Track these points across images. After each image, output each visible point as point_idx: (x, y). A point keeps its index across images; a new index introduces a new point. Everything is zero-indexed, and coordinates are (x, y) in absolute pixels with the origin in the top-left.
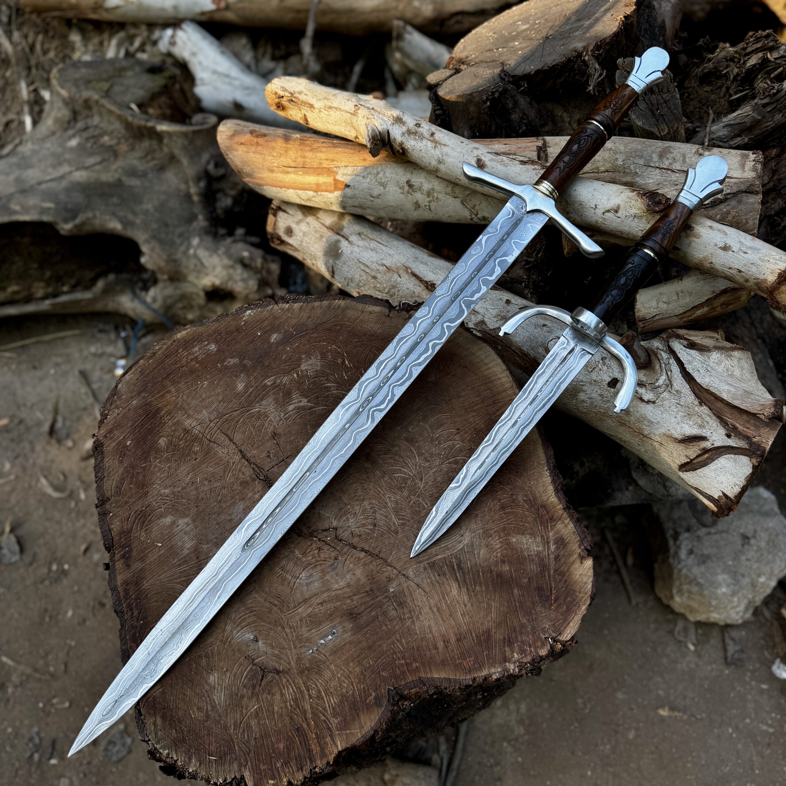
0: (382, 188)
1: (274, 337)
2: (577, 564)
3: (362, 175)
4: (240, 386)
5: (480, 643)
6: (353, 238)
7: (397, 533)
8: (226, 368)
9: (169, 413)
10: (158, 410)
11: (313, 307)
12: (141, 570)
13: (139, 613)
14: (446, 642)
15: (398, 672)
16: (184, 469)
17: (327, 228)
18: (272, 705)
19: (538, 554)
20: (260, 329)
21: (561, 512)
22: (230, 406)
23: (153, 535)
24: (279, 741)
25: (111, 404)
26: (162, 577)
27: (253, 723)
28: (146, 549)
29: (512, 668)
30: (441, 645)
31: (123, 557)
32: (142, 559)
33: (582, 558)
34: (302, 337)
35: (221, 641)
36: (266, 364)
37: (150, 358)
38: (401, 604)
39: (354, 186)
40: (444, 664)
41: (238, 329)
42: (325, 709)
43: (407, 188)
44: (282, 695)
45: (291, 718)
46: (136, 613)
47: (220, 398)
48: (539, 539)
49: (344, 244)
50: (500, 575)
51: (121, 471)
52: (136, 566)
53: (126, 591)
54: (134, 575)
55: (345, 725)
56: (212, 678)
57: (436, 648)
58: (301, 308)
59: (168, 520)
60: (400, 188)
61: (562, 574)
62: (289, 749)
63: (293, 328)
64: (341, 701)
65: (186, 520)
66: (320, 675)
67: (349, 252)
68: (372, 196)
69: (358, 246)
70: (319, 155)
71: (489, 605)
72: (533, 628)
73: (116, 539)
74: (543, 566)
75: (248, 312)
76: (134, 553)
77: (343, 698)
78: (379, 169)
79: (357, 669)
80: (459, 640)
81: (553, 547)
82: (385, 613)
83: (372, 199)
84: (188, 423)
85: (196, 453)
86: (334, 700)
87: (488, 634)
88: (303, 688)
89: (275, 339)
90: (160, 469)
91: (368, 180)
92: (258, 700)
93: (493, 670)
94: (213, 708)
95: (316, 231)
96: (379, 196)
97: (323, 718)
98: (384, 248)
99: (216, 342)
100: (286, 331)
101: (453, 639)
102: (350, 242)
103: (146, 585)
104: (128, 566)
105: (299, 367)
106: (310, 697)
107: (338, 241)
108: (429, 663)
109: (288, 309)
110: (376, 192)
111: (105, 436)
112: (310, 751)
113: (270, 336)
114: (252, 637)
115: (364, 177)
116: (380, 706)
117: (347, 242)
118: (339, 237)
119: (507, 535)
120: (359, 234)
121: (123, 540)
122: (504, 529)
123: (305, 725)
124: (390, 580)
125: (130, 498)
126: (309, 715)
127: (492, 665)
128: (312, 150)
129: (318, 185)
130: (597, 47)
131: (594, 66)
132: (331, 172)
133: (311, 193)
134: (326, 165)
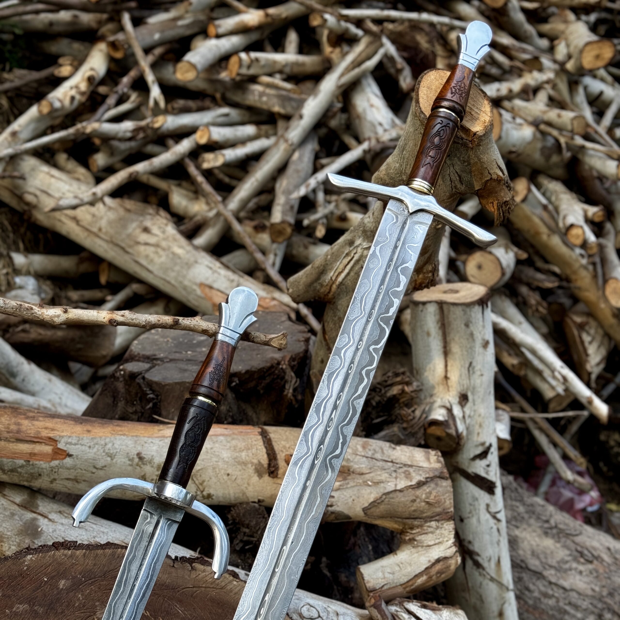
0: (109, 459)
1: (62, 584)
3: (88, 445)
6: (53, 516)
8: (16, 614)
11: (97, 555)
17: (18, 505)
20: (46, 575)
34: (92, 584)
36: (59, 611)
39: (77, 456)
41: (22, 575)
43: (136, 460)
49: (43, 523)
58: (84, 554)
60: (130, 460)
63: (80, 574)
67: (51, 530)
68: (95, 467)
69: (62, 524)
70: (36, 423)
75: (29, 557)
78: (107, 440)
83: (94, 470)
89: (64, 585)
91: (95, 450)
95: (5, 509)
96: (102, 468)
98: (94, 526)
100: (73, 578)
102: (50, 520)
105: (95, 614)
107: (35, 519)
109: (71, 556)
110: (100, 464)
113: (57, 582)
115: (90, 447)
117: (46, 520)
118: (35, 515)
120: (60, 512)
128: (27, 418)
129: (32, 455)
130: (292, 359)
131: (290, 375)
132: (52, 441)
133: (21, 462)
134: (45, 433)
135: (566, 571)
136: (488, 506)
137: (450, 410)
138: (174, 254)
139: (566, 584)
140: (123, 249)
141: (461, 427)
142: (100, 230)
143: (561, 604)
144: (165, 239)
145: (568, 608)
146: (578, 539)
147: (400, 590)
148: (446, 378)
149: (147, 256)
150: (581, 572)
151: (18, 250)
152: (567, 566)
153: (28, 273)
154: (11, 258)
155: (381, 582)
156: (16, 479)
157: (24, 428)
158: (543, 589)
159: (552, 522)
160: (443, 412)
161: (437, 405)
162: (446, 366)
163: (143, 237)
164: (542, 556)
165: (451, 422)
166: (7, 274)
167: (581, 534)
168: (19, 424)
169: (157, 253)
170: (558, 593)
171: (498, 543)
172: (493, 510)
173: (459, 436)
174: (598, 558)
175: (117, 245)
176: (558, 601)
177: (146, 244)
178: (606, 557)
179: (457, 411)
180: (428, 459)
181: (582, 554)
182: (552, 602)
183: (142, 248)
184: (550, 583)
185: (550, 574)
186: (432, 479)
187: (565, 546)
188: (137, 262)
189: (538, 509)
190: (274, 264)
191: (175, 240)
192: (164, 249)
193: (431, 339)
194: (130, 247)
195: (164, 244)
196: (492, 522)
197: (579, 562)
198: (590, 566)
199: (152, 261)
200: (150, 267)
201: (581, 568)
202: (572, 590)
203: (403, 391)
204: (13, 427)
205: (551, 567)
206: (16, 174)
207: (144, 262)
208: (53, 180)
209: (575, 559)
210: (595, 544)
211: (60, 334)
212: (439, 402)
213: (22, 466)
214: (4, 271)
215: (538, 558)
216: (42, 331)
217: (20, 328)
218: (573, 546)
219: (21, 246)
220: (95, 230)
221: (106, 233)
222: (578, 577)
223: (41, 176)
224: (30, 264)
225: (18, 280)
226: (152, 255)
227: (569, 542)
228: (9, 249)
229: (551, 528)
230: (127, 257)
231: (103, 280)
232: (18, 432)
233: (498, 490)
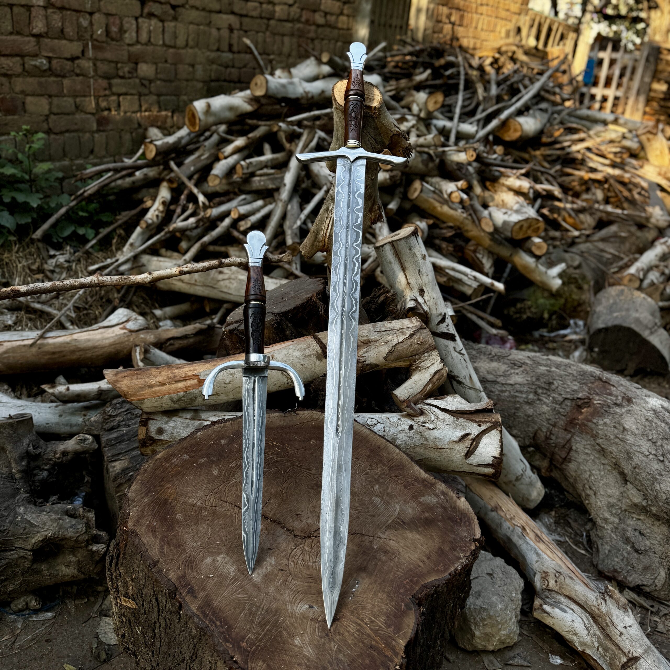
0: (231, 377)
1: (223, 442)
2: (458, 502)
4: (216, 472)
5: (439, 556)
7: (358, 518)
8: (201, 465)
9: (175, 499)
10: (166, 501)
12: (207, 595)
13: (221, 622)
14: (423, 561)
15: (408, 587)
16: (202, 528)
17: (189, 419)
18: (346, 641)
19: (437, 502)
20: (212, 440)
21: (434, 480)
22: (215, 484)
23: (203, 572)
24: (364, 659)
25: (129, 506)
26: (225, 594)
27: (341, 656)
28: (203, 582)
29: (464, 561)
30: (421, 564)
31: (188, 592)
32: (204, 589)
33: (459, 498)
35: (289, 617)
37: (144, 473)
38: (386, 552)
40: (429, 573)
41: (197, 443)
42: (380, 626)
44: (348, 632)
45: (363, 643)
46: (218, 623)
47: (206, 481)
48: (433, 496)
50: (426, 519)
51: (158, 542)
52: (201, 595)
53: (203, 613)
54: (203, 601)
55: (398, 629)
56: (296, 641)
57: (420, 566)
59: (209, 560)
61: (455, 508)
62: (373, 660)
63: (232, 434)
64: (387, 617)
65: (222, 556)
66: (365, 609)
71: (432, 536)
72: (460, 538)
73: (177, 584)
74: (444, 508)
75: (199, 433)
76: (196, 588)
77: (388, 615)
79: (385, 595)
80: (428, 558)
81: (442, 497)
82: (380, 560)
83: (225, 386)
84: (192, 501)
85: (206, 516)
86: (383, 619)
87: (440, 549)
88: (359, 622)
90: (186, 532)
91: (221, 374)
92: (334, 642)
93: (456, 566)
94: (308, 659)
95: (182, 423)
96: (229, 383)
97: (382, 633)
99: (187, 453)
100: (229, 437)
101: (425, 559)
103: (215, 603)
104: (196, 597)
106: (366, 624)
108: (422, 575)
109: (224, 426)
110: (227, 381)
111: (135, 525)
112: (386, 656)
113: (220, 442)
114: (308, 606)
116: (411, 609)
118: (200, 421)
119: (417, 499)
121: (182, 582)
122: (413, 497)
123: (374, 643)
124: (371, 542)
125: (173, 555)
126: (373, 635)
127: (454, 563)
128: (177, 368)
129: (187, 387)
130: (318, 294)
131: (320, 303)
132: (196, 376)
133: (182, 393)
134: (190, 374)
135: (509, 375)
136: (454, 348)
137: (416, 300)
138: (240, 280)
139: (511, 382)
140: (212, 287)
141: (426, 308)
142: (196, 281)
143: (512, 393)
144: (233, 274)
145: (517, 394)
146: (510, 358)
147: (419, 396)
148: (408, 283)
149: (226, 286)
150: (517, 374)
151: (156, 308)
152: (509, 373)
153: (165, 319)
154: (153, 314)
155: (407, 395)
156: (183, 405)
157: (177, 374)
158: (499, 389)
159: (493, 354)
160: (413, 302)
161: (408, 300)
162: (406, 277)
163: (221, 277)
164: (493, 372)
165: (419, 307)
166: (154, 322)
167: (510, 354)
168: (174, 373)
169: (230, 283)
170: (509, 388)
171: (467, 367)
172: (458, 350)
173: (426, 313)
174: (524, 363)
175: (208, 286)
176: (510, 392)
177: (223, 280)
178: (529, 362)
179: (420, 300)
180: (412, 322)
181: (515, 364)
182: (507, 394)
183: (222, 283)
184: (503, 384)
185: (501, 380)
186: (417, 330)
187: (504, 363)
188: (222, 292)
189: (483, 350)
190: (297, 269)
191: (238, 272)
192: (234, 279)
193: (393, 265)
194: (215, 284)
195: (233, 276)
196: (460, 356)
197: (514, 369)
198: (521, 369)
199: (229, 288)
200: (230, 292)
201: (517, 371)
202: (516, 384)
203: (386, 296)
204: (171, 375)
205: (500, 376)
206: (140, 264)
207: (225, 290)
208: (161, 263)
209: (512, 368)
210: (520, 357)
211: (191, 340)
212: (409, 298)
213: (184, 396)
214: (152, 321)
215: (492, 374)
216: (180, 342)
217: (168, 343)
218: (508, 362)
219: (157, 305)
220: (193, 282)
221: (200, 282)
222: (517, 376)
223: (154, 263)
224: (165, 313)
225: (161, 324)
226: (228, 285)
227: (506, 361)
228: (151, 309)
229: (493, 357)
230: (215, 291)
231: (208, 310)
232: (175, 377)
233: (458, 338)
